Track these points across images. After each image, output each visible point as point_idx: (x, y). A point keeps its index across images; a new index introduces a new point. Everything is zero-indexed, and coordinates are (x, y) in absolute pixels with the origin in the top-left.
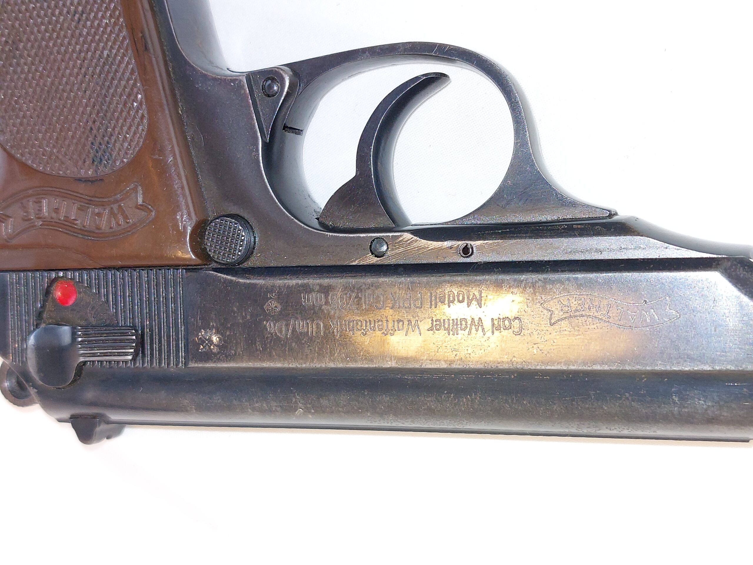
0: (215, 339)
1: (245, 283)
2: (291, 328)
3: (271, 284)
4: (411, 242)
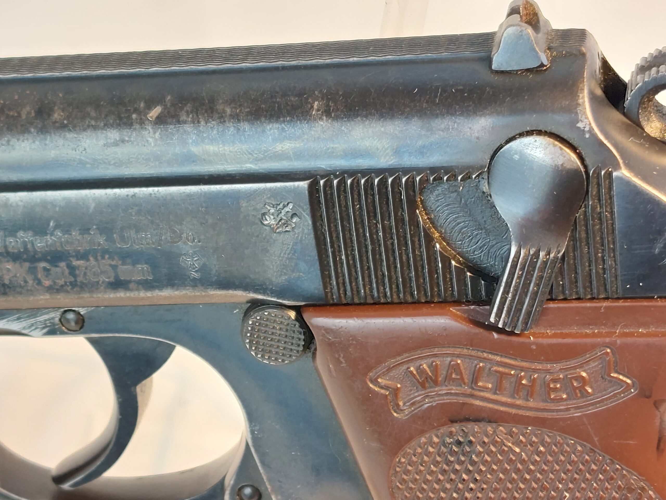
3: (197, 290)
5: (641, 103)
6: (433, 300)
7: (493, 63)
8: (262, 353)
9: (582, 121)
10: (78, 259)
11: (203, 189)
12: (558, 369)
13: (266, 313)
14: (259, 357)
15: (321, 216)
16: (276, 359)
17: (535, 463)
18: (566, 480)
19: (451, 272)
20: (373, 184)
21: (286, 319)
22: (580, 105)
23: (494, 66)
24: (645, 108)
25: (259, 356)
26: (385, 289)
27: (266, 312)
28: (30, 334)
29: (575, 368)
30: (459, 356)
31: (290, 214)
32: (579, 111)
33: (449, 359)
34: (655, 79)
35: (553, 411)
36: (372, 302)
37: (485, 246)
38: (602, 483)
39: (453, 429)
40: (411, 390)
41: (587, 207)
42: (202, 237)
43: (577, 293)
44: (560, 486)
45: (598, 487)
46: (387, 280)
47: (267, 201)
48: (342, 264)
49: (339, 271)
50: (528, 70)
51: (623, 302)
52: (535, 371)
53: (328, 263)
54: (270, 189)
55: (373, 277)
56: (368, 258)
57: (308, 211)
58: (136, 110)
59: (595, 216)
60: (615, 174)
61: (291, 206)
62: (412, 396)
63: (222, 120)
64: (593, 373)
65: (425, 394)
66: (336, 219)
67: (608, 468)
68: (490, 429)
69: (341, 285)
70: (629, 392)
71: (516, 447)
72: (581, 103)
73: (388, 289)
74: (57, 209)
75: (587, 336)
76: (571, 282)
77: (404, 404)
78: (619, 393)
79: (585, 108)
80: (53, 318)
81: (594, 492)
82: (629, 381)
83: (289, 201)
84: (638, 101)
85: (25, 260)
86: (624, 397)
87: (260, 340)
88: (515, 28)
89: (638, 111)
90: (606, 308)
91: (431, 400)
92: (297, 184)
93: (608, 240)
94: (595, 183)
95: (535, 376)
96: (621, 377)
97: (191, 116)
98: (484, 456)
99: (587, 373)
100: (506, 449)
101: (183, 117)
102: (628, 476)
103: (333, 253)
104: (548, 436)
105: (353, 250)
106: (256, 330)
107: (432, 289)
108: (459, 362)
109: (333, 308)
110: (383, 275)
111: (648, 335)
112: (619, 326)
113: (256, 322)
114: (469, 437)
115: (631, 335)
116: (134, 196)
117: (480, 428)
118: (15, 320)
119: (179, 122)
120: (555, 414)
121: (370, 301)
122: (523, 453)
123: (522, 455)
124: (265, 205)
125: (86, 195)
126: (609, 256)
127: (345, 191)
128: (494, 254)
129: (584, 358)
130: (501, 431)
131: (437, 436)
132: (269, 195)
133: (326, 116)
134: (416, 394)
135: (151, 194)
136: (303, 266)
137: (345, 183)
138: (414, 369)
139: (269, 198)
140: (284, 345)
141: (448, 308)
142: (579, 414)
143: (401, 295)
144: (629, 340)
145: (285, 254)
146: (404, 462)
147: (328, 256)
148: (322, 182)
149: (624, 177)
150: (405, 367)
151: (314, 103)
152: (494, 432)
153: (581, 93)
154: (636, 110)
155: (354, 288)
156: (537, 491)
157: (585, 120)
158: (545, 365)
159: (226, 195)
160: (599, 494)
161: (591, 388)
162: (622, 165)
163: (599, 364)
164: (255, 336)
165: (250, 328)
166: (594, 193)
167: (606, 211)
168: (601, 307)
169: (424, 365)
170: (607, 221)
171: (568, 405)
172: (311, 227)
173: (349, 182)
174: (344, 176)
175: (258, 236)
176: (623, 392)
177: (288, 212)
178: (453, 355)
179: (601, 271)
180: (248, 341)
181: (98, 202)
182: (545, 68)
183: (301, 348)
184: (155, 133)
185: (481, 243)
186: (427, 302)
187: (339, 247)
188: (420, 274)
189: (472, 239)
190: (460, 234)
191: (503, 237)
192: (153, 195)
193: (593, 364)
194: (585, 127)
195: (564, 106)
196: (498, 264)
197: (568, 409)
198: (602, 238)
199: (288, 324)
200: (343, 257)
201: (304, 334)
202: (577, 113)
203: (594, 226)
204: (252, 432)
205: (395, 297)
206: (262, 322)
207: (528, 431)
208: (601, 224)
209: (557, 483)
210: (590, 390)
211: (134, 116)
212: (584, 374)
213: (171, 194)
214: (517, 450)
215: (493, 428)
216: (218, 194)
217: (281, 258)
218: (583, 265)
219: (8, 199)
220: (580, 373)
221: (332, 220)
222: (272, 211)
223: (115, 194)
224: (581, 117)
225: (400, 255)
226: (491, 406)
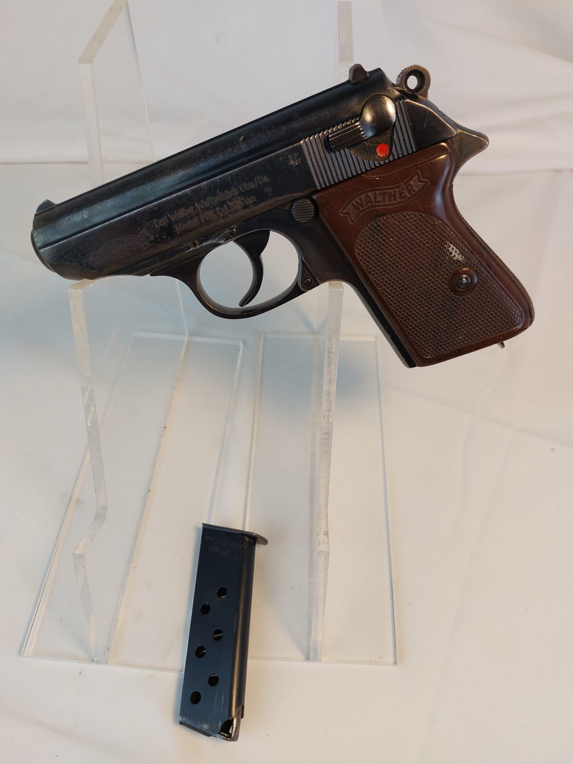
0: (292, 163)
1: (286, 195)
2: (256, 182)
3: (273, 199)
4: (219, 240)
10: (230, 202)
12: (402, 185)
17: (403, 225)
18: (414, 228)
20: (324, 134)
23: (352, 82)
27: (298, 202)
28: (220, 242)
33: (366, 194)
40: (355, 212)
45: (425, 227)
51: (418, 152)
52: (395, 188)
59: (402, 120)
60: (404, 101)
61: (297, 154)
64: (415, 182)
65: (360, 212)
67: (427, 218)
70: (428, 185)
71: (395, 221)
77: (354, 218)
80: (226, 233)
82: (427, 180)
85: (212, 209)
91: (362, 213)
92: (298, 144)
94: (399, 107)
95: (396, 190)
96: (424, 179)
97: (254, 135)
98: (385, 229)
100: (392, 223)
114: (378, 223)
116: (243, 169)
117: (381, 218)
118: (213, 239)
119: (251, 138)
123: (397, 224)
124: (288, 156)
126: (410, 135)
127: (315, 141)
130: (389, 217)
131: (368, 227)
133: (301, 117)
134: (357, 213)
135: (248, 166)
138: (354, 202)
139: (289, 153)
140: (307, 214)
146: (359, 242)
148: (306, 140)
150: (351, 203)
160: (426, 230)
161: (415, 187)
163: (416, 178)
167: (405, 117)
169: (358, 200)
173: (315, 137)
174: (313, 135)
176: (426, 185)
177: (297, 157)
182: (369, 77)
183: (313, 213)
184: (244, 144)
194: (390, 89)
197: (409, 199)
198: (406, 129)
201: (313, 206)
204: (304, 255)
208: (405, 123)
209: (412, 231)
211: (235, 142)
212: (412, 183)
215: (386, 217)
220: (410, 183)
222: (291, 158)
223: (236, 171)
226: (383, 208)
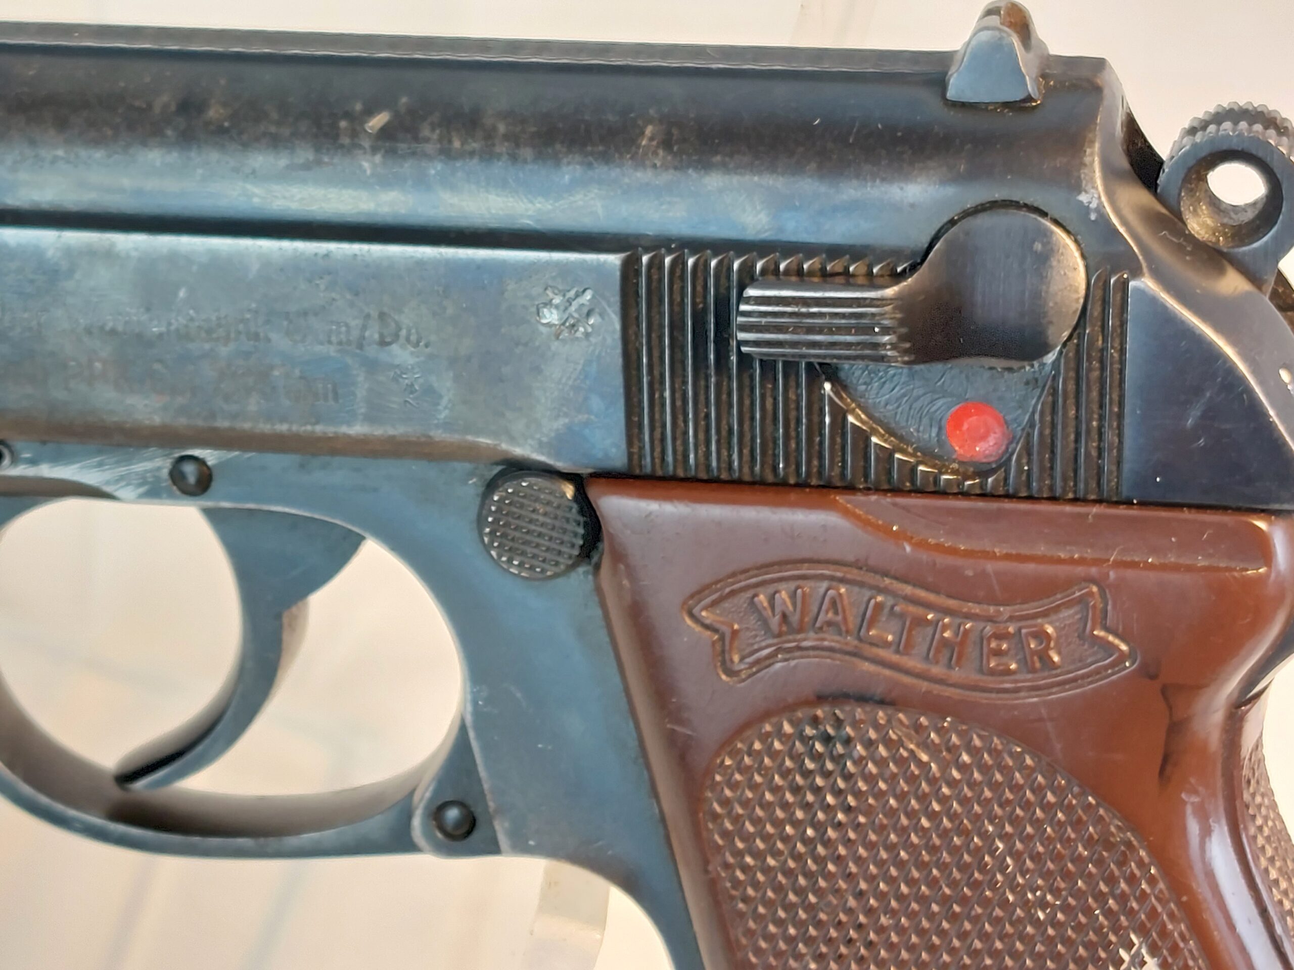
5: (1186, 180)
6: (809, 481)
7: (950, 87)
8: (508, 554)
9: (1086, 192)
11: (444, 254)
12: (1006, 616)
13: (524, 484)
14: (503, 562)
15: (637, 318)
16: (532, 568)
17: (952, 783)
18: (1000, 818)
19: (844, 435)
20: (730, 268)
21: (556, 497)
22: (1085, 165)
23: (951, 94)
24: (1191, 190)
25: (504, 559)
26: (730, 456)
27: (525, 481)
28: (117, 494)
29: (1035, 616)
30: (842, 581)
31: (585, 310)
32: (1082, 176)
33: (825, 584)
34: (1212, 141)
35: (991, 691)
36: (705, 477)
37: (905, 396)
38: (1061, 828)
39: (819, 713)
40: (756, 636)
41: (1082, 336)
42: (433, 338)
43: (1052, 488)
44: (991, 829)
45: (1053, 835)
46: (735, 440)
47: (550, 283)
48: (663, 405)
49: (657, 416)
50: (1006, 105)
51: (1125, 509)
52: (969, 616)
53: (641, 401)
54: (558, 264)
55: (713, 431)
56: (707, 399)
57: (617, 307)
58: (348, 115)
59: (1094, 354)
60: (1132, 284)
61: (588, 296)
62: (756, 647)
63: (489, 143)
64: (1064, 627)
65: (777, 644)
66: (662, 326)
67: (1074, 802)
68: (881, 716)
69: (657, 443)
70: (1122, 666)
71: (923, 751)
72: (1087, 163)
73: (735, 456)
74: (195, 268)
75: (1060, 561)
76: (1042, 469)
77: (742, 659)
78: (1106, 668)
79: (1094, 172)
80: (159, 469)
81: (1046, 843)
82: (1124, 647)
83: (586, 287)
84: (1182, 176)
86: (1113, 674)
87: (509, 532)
88: (989, 33)
89: (1179, 194)
90: (1097, 516)
91: (788, 656)
92: (603, 257)
93: (1111, 399)
94: (1097, 298)
95: (968, 626)
96: (1111, 638)
97: (438, 131)
98: (867, 764)
99: (1055, 628)
100: (905, 754)
101: (426, 132)
102: (1107, 819)
103: (651, 385)
104: (979, 736)
105: (685, 383)
106: (504, 512)
107: (809, 462)
108: (843, 590)
109: (638, 483)
110: (730, 431)
111: (1164, 567)
112: (1114, 550)
113: (507, 498)
114: (845, 728)
115: (1133, 565)
116: (327, 256)
117: (865, 712)
119: (416, 139)
120: (993, 695)
121: (703, 475)
122: (932, 765)
123: (931, 767)
124: (546, 289)
125: (247, 248)
126: (1110, 426)
127: (683, 278)
128: (918, 412)
129: (1052, 599)
130: (901, 722)
131: (791, 722)
132: (554, 274)
133: (664, 149)
134: (763, 644)
135: (356, 255)
136: (596, 403)
137: (685, 264)
138: (766, 596)
139: (554, 278)
140: (547, 543)
141: (832, 496)
142: (1035, 700)
143: (758, 468)
144: (1130, 573)
145: (569, 378)
146: (729, 766)
147: (641, 390)
148: (645, 259)
149: (1147, 290)
150: (749, 594)
151: (646, 127)
152: (889, 721)
153: (1090, 147)
154: (1177, 191)
155: (680, 449)
156: (951, 834)
157: (1092, 191)
158: (985, 607)
159: (481, 267)
160: (1055, 848)
161: (1059, 653)
162: (1145, 270)
163: (1076, 613)
164: (501, 523)
165: (493, 508)
166: (1096, 314)
167: (1112, 347)
168: (1088, 515)
169: (783, 593)
170: (1111, 364)
171: (1016, 681)
172: (618, 335)
173: (691, 262)
174: (684, 252)
175: (526, 345)
176: (1112, 665)
177: (583, 304)
178: (832, 578)
179: (1094, 453)
180: (487, 530)
181: (266, 262)
182: (1034, 104)
183: (576, 552)
184: (374, 154)
185: (899, 391)
186: (797, 485)
187: (662, 375)
188: (793, 434)
189: (884, 383)
190: (866, 372)
191: (937, 383)
192: (359, 258)
193: (1065, 613)
194: (1090, 203)
195: (1058, 165)
196: (924, 430)
197: (1017, 690)
198: (1102, 395)
199: (558, 507)
200: (667, 394)
201: (586, 525)
202: (1079, 177)
203: (1089, 370)
204: (475, 703)
205: (746, 470)
206: (516, 499)
207: (945, 724)
208: (1103, 369)
209: (986, 822)
210: (1056, 659)
211: (343, 124)
212: (1050, 630)
213: (389, 258)
214: (925, 758)
215: (886, 715)
216: (468, 265)
217: (561, 387)
218: (1065, 437)
219: (113, 245)
220: (1042, 626)
221: (655, 327)
222: (557, 300)
223: (295, 250)
224: (1086, 186)
225: (763, 397)
226: (887, 672)
